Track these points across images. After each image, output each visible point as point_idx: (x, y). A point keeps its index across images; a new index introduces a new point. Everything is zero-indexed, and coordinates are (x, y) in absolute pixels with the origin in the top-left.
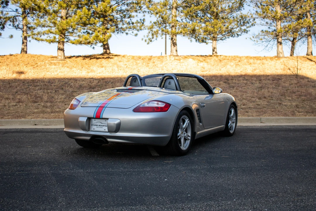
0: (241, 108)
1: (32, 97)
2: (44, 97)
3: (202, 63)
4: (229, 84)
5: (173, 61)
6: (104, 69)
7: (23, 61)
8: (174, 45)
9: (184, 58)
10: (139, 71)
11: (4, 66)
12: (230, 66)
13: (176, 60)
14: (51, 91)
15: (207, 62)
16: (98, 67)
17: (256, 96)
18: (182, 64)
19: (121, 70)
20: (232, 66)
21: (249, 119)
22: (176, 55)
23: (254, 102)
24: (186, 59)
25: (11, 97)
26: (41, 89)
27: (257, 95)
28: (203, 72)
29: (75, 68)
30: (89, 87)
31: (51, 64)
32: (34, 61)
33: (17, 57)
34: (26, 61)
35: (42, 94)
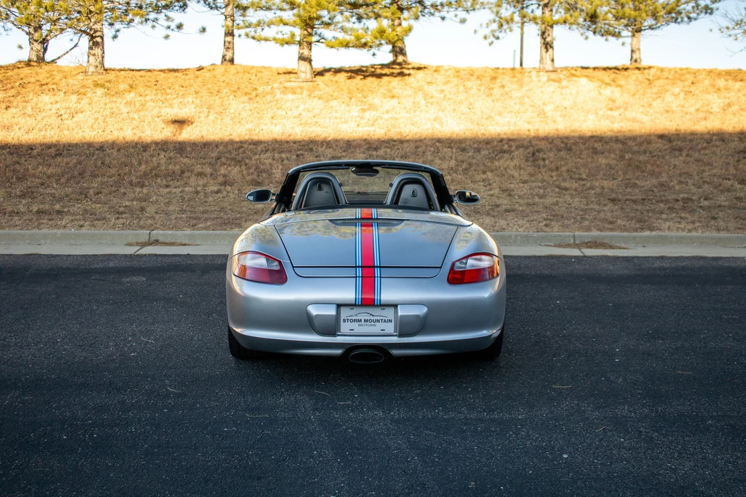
0: (701, 207)
1: (251, 171)
2: (274, 171)
3: (609, 87)
4: (670, 142)
5: (544, 83)
6: (397, 102)
7: (228, 84)
8: (546, 48)
9: (568, 77)
10: (470, 107)
11: (191, 96)
12: (673, 97)
13: (551, 82)
14: (289, 156)
15: (620, 86)
16: (384, 96)
17: (735, 176)
18: (564, 91)
19: (432, 103)
20: (677, 96)
21: (720, 239)
22: (551, 69)
23: (729, 190)
24: (574, 78)
25: (208, 170)
26: (267, 151)
27: (735, 172)
28: (611, 110)
29: (335, 101)
30: (367, 146)
31: (285, 90)
32: (250, 83)
33: (215, 73)
34: (233, 82)
35: (271, 164)
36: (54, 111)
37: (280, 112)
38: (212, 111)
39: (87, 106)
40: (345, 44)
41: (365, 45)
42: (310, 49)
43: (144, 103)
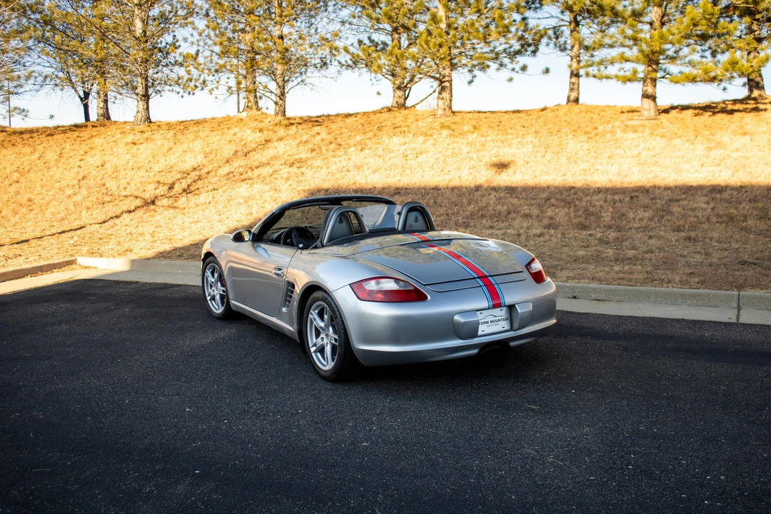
1: (579, 213)
2: (603, 214)
6: (749, 139)
16: (735, 133)
25: (535, 212)
29: (679, 139)
31: (626, 129)
32: (591, 122)
33: (558, 113)
34: (574, 122)
35: (601, 207)
36: (401, 152)
37: (618, 151)
38: (549, 151)
39: (432, 146)
40: (691, 78)
41: (713, 79)
42: (655, 86)
43: (484, 143)
